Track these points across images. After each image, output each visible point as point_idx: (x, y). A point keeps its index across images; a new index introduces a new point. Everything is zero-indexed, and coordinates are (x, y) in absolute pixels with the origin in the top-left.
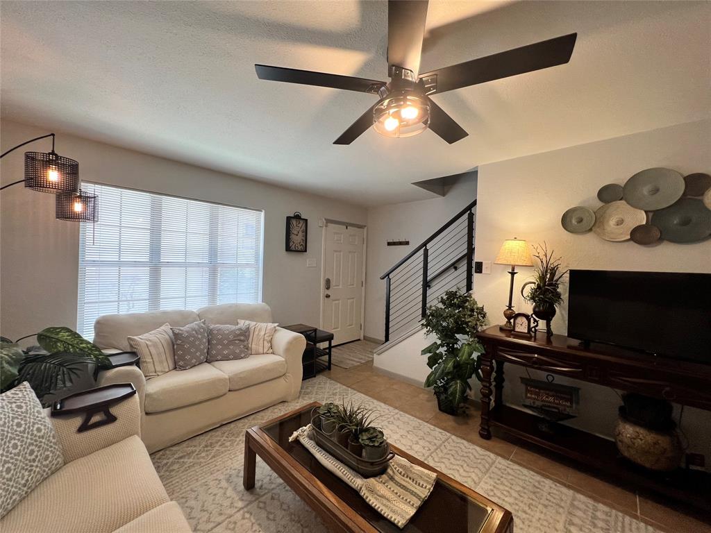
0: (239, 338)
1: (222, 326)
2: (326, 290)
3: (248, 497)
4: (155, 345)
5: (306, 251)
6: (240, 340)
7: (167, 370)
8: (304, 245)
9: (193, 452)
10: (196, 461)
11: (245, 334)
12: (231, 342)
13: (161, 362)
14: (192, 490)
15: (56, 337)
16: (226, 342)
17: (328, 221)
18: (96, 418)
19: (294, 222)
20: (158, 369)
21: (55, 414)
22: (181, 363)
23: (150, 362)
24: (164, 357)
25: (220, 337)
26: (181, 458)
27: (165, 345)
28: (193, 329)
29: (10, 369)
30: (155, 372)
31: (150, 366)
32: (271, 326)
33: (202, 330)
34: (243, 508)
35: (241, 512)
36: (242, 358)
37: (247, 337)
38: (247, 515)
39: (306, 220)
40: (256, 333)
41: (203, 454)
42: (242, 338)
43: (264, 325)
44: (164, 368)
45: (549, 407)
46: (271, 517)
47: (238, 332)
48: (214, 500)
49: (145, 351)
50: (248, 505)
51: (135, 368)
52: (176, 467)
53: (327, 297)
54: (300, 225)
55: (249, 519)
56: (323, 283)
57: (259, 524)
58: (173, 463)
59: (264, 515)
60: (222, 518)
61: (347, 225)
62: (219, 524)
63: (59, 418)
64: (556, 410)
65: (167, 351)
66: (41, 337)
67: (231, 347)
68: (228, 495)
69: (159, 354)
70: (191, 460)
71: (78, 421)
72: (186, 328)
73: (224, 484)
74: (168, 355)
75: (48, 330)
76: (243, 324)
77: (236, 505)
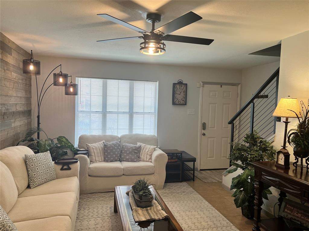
0: (134, 151)
1: (128, 144)
2: (202, 130)
3: (114, 214)
4: (96, 149)
5: (186, 104)
6: (135, 152)
7: (101, 161)
8: (185, 100)
9: (104, 196)
10: (104, 199)
11: (138, 150)
12: (130, 153)
13: (98, 157)
14: (97, 207)
15: (62, 140)
16: (128, 152)
17: (204, 83)
18: (65, 167)
19: (178, 86)
20: (97, 159)
21: (55, 163)
22: (106, 159)
23: (94, 156)
24: (99, 155)
25: (126, 149)
26: (100, 197)
27: (101, 149)
28: (113, 144)
29: (48, 147)
30: (96, 160)
31: (94, 158)
32: (152, 147)
33: (117, 145)
34: (109, 216)
35: (108, 217)
36: (135, 162)
37: (139, 152)
38: (109, 218)
39: (186, 84)
40: (144, 150)
41: (108, 198)
42: (136, 151)
43: (148, 146)
44: (99, 160)
45: (295, 219)
46: (117, 222)
47: (134, 148)
48: (102, 211)
49: (92, 150)
50: (112, 216)
51: (86, 156)
52: (96, 199)
53: (203, 135)
54: (182, 88)
55: (109, 220)
56: (200, 126)
57: (111, 222)
58: (96, 198)
59: (115, 220)
60: (102, 216)
61: (221, 85)
62: (99, 217)
63: (57, 165)
64: (299, 223)
65: (101, 152)
66: (58, 139)
67: (130, 155)
68: (107, 211)
69: (98, 153)
70: (103, 199)
71: (60, 167)
72: (111, 143)
73: (108, 208)
74: (102, 154)
75: (60, 137)
76: (139, 144)
77: (108, 215)
